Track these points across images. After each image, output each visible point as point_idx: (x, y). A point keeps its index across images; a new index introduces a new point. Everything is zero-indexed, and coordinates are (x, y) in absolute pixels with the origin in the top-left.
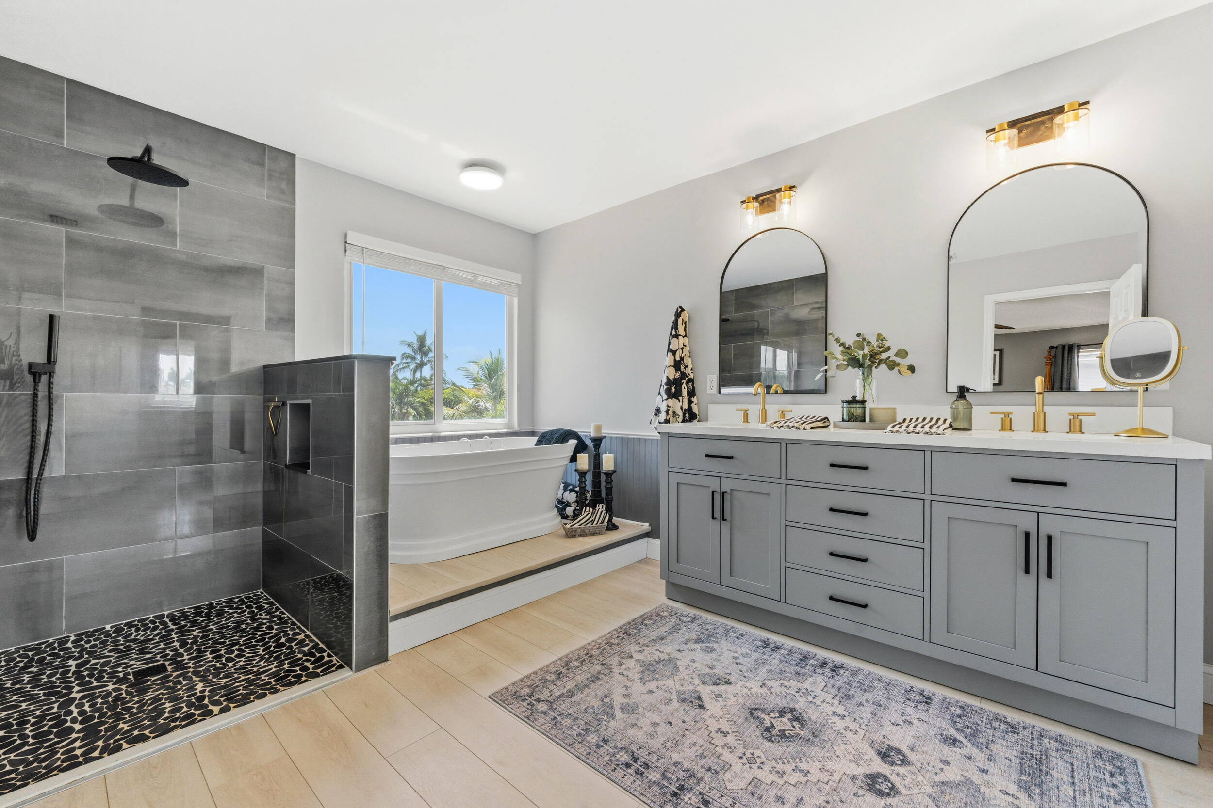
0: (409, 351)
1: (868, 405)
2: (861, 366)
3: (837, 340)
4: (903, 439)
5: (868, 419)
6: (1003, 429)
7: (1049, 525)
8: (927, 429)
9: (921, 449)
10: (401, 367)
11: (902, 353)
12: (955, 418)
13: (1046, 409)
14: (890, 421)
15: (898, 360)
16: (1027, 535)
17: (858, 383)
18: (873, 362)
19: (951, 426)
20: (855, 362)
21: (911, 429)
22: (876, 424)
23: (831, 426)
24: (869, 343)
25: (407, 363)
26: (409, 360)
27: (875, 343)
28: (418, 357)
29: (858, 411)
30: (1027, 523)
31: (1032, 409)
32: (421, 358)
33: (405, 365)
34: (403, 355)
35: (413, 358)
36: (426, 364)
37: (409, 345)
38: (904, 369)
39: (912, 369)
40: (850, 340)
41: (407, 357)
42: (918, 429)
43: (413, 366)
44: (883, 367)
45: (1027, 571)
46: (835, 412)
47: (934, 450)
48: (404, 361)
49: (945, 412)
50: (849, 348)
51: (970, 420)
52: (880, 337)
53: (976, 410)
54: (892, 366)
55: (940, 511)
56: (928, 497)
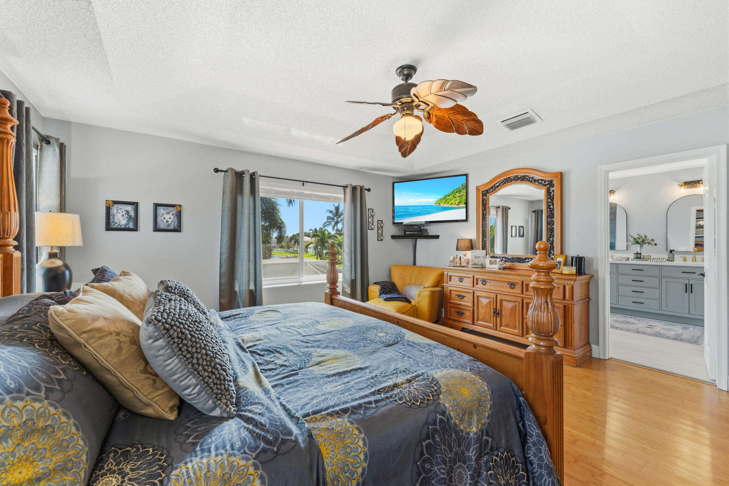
0: (331, 215)
1: (642, 255)
2: (639, 244)
3: (632, 237)
4: (653, 263)
5: (642, 258)
6: (684, 261)
7: (691, 282)
8: (660, 261)
9: (659, 266)
10: (326, 224)
11: (653, 240)
12: (669, 258)
13: (696, 256)
14: (649, 258)
15: (651, 242)
16: (686, 284)
17: (639, 248)
18: (643, 243)
19: (668, 260)
20: (637, 243)
21: (656, 261)
22: (644, 259)
23: (630, 260)
24: (641, 237)
25: (330, 222)
26: (331, 220)
27: (644, 237)
28: (336, 218)
29: (639, 256)
30: (687, 282)
31: (692, 256)
32: (337, 219)
33: (329, 223)
34: (328, 217)
35: (333, 219)
36: (339, 222)
37: (331, 212)
38: (654, 245)
39: (656, 244)
40: (636, 236)
41: (330, 219)
42: (658, 261)
43: (333, 223)
44: (647, 244)
45: (686, 292)
46: (632, 256)
47: (662, 266)
48: (329, 221)
49: (666, 256)
50: (635, 239)
51: (674, 258)
52: (645, 236)
53: (675, 256)
54: (649, 243)
55: (664, 280)
56: (660, 277)
